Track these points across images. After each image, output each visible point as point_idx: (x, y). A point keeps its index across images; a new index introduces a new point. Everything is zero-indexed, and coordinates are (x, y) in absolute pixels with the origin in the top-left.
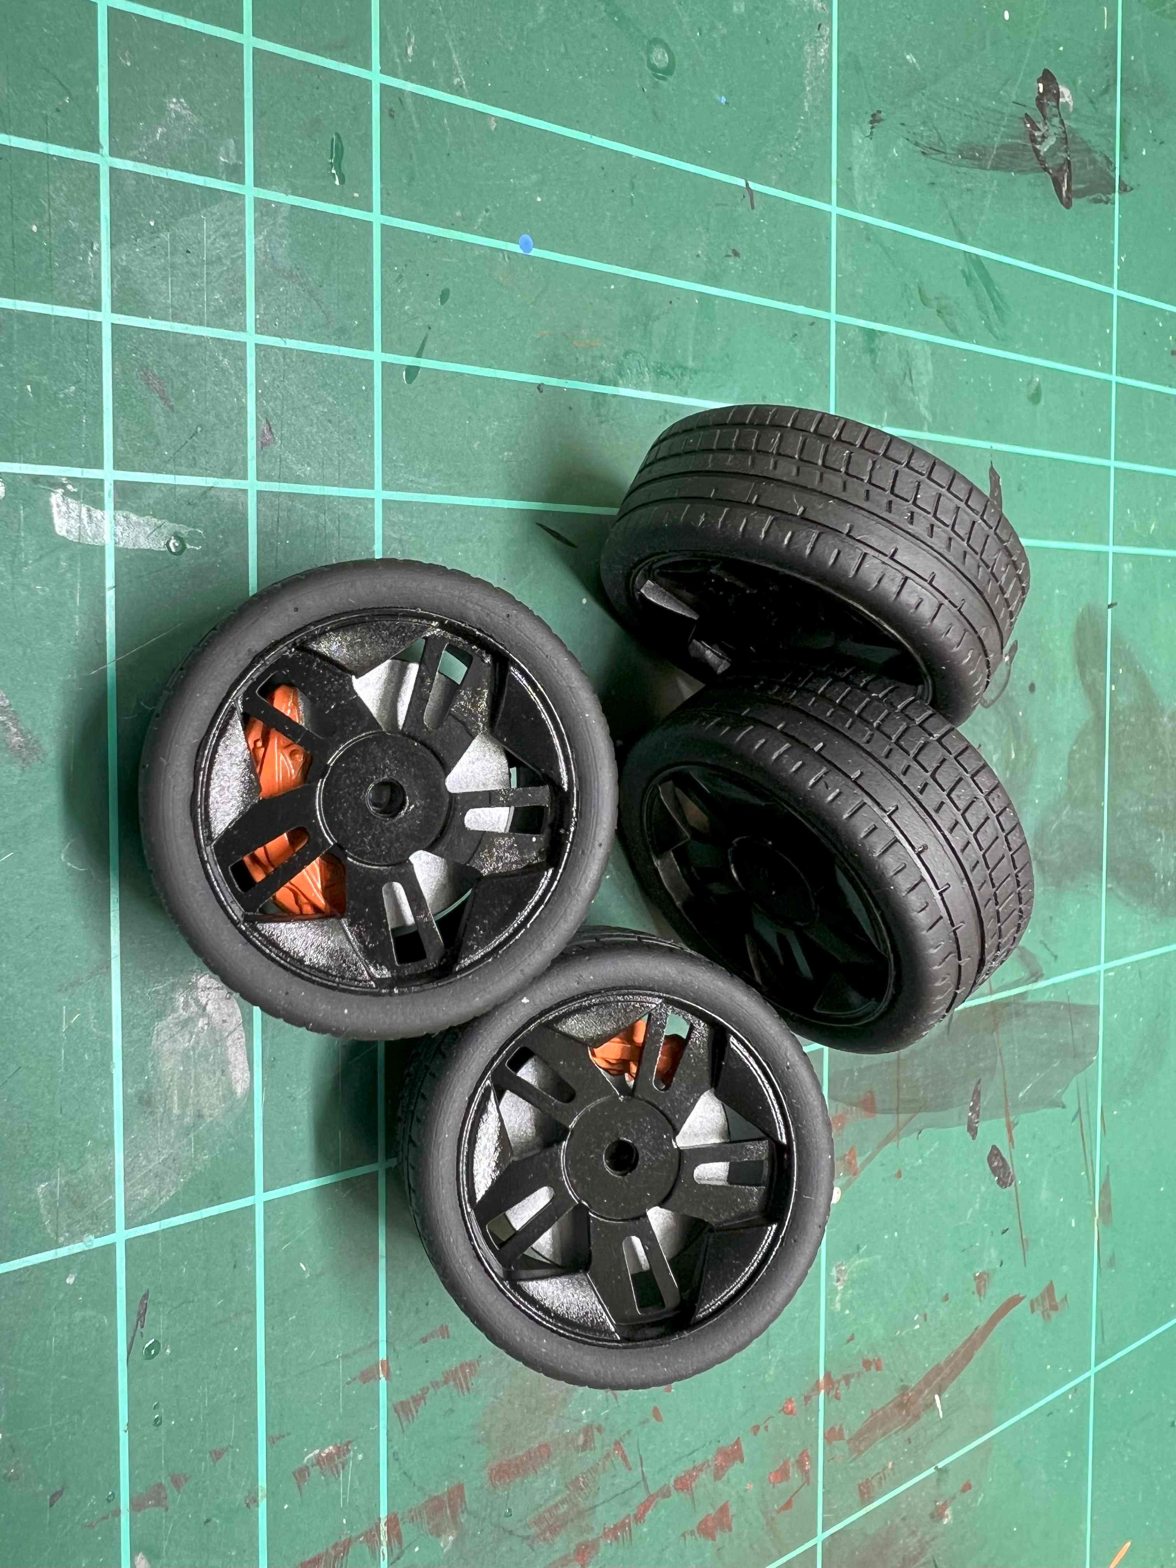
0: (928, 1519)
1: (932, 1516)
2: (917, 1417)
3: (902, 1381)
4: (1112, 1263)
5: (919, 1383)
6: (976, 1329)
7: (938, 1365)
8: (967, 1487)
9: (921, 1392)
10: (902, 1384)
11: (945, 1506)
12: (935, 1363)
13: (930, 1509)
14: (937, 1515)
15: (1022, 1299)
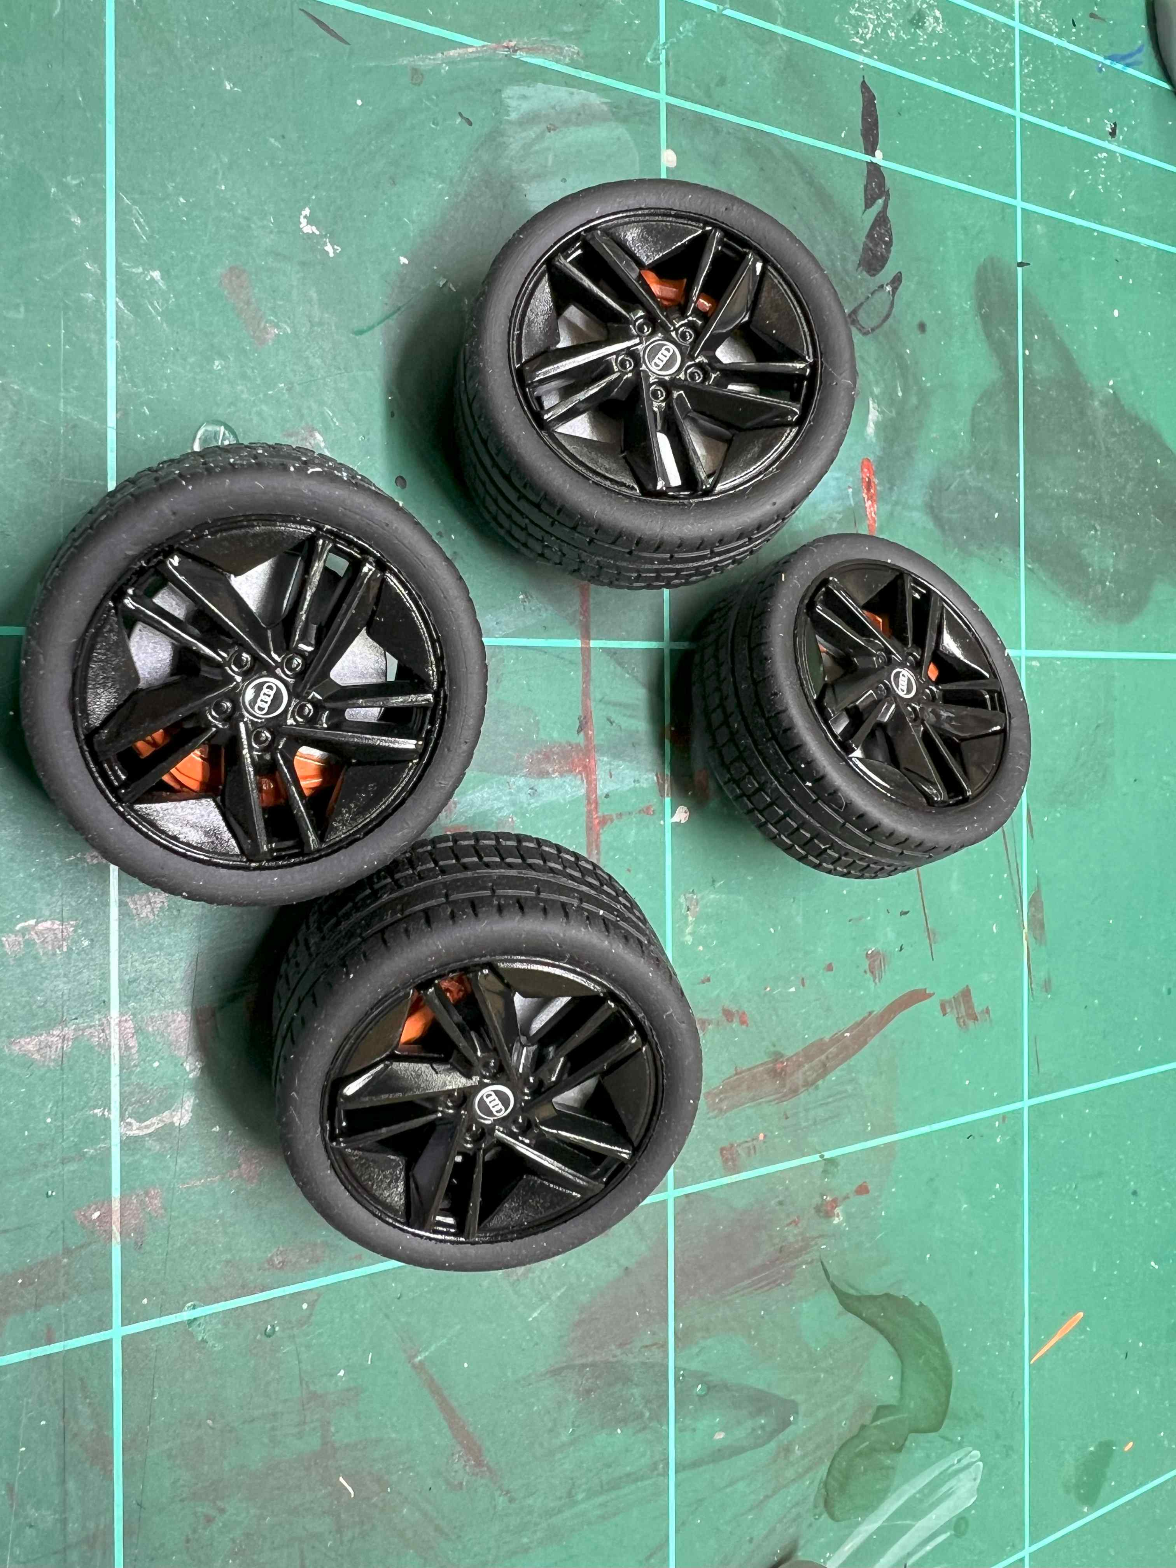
0: (813, 1212)
1: (818, 1209)
2: (795, 1092)
3: (774, 1046)
4: (1047, 986)
5: (797, 1054)
6: (870, 1013)
7: (822, 1039)
8: (862, 1190)
9: (800, 1065)
10: (772, 1049)
11: (835, 1203)
12: (817, 1038)
13: (817, 1200)
14: (825, 1211)
15: (930, 995)
